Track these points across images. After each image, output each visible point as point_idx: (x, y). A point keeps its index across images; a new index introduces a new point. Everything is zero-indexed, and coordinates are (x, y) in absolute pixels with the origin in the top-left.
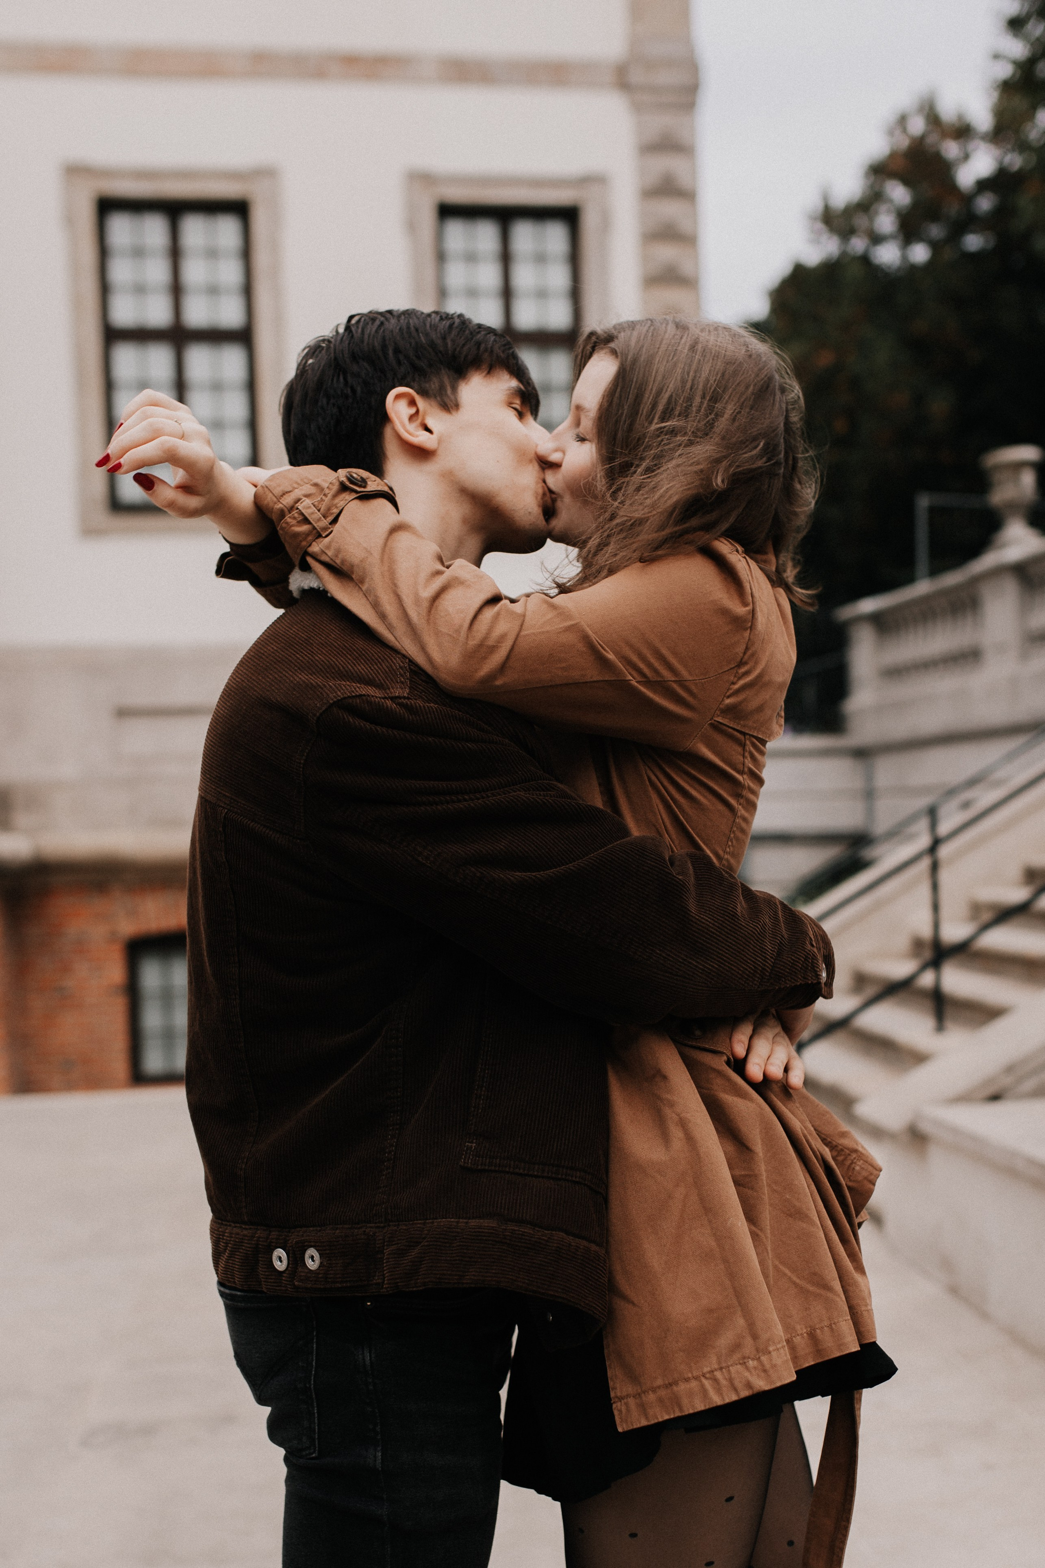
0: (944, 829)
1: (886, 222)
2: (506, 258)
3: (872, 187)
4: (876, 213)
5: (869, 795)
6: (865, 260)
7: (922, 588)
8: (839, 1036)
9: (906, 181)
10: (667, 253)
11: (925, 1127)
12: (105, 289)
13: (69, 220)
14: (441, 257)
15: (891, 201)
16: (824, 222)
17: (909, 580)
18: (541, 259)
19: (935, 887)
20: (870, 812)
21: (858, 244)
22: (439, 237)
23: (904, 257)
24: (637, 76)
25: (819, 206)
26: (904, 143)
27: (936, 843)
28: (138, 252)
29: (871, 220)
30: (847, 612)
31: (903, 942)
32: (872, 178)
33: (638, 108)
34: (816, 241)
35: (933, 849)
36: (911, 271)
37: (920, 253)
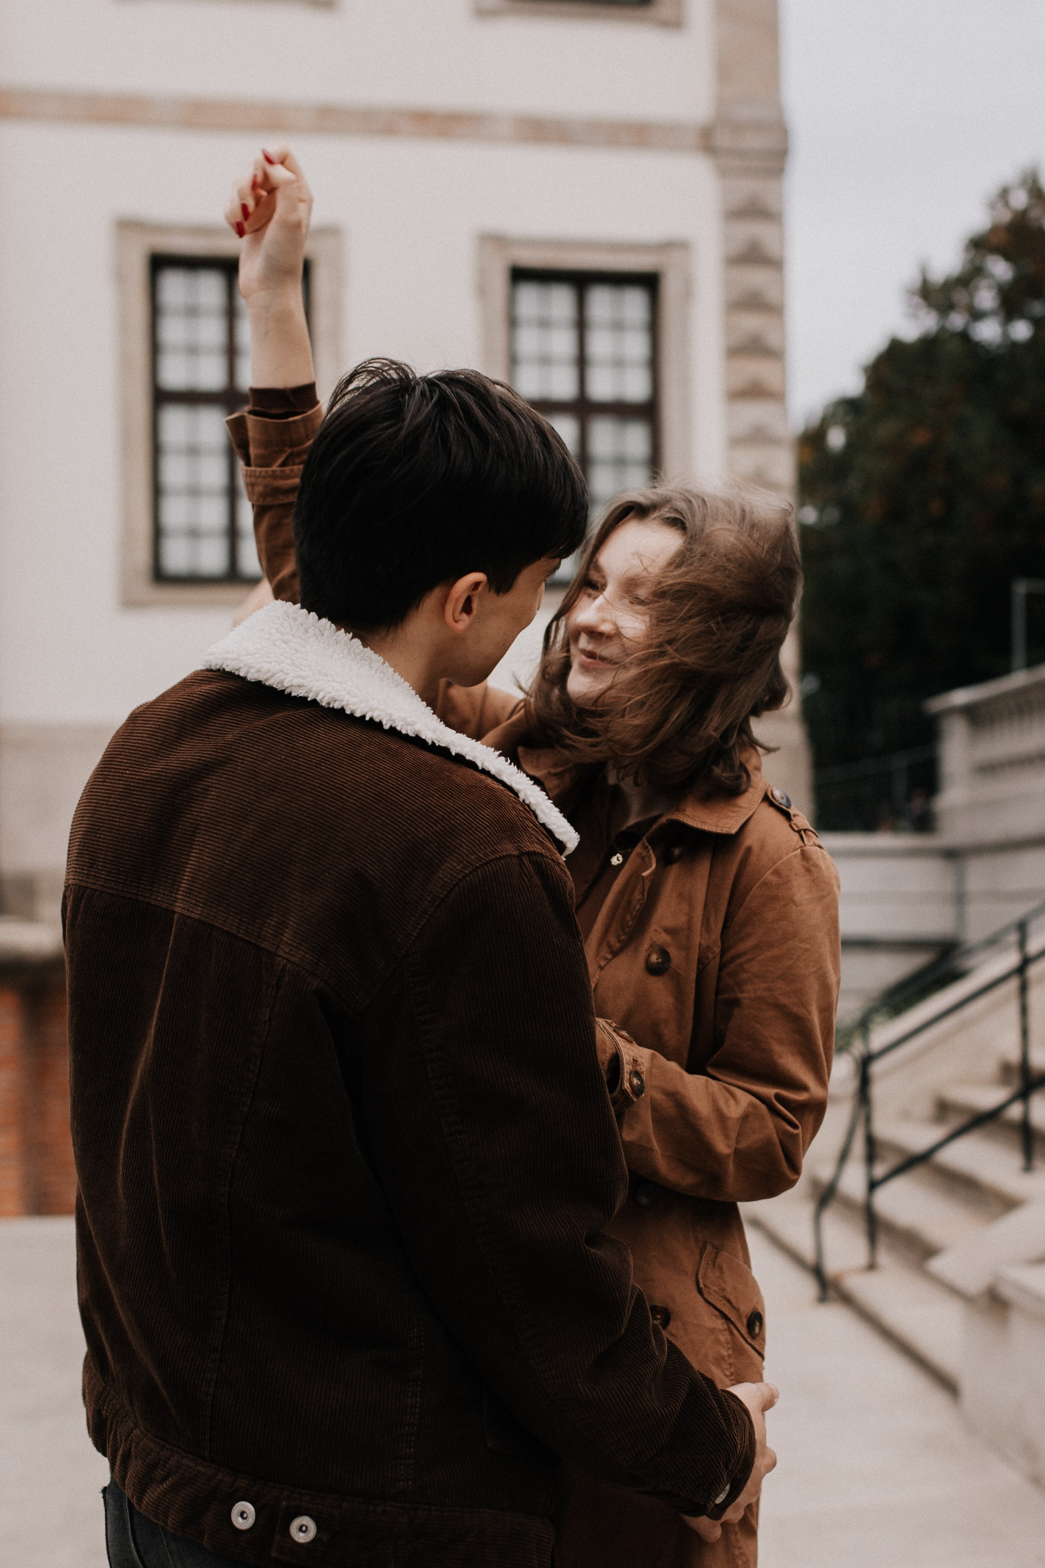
0: (1033, 947)
1: (986, 298)
2: (581, 325)
3: (972, 261)
4: (977, 288)
5: (960, 899)
6: (964, 336)
7: (1018, 679)
8: (919, 1172)
9: (1007, 255)
10: (751, 323)
11: (1006, 1291)
12: (155, 349)
13: (120, 277)
14: (512, 322)
15: (992, 276)
16: (922, 296)
17: (1002, 670)
18: (618, 326)
19: (1024, 1011)
20: (960, 917)
21: (957, 321)
22: (511, 302)
23: (1005, 335)
24: (722, 139)
25: (917, 282)
26: (1006, 217)
27: (1026, 962)
28: (192, 312)
29: (971, 295)
30: (938, 704)
31: (990, 1067)
32: (973, 253)
33: (724, 172)
34: (914, 316)
35: (1021, 970)
36: (1013, 347)
37: (1021, 331)
